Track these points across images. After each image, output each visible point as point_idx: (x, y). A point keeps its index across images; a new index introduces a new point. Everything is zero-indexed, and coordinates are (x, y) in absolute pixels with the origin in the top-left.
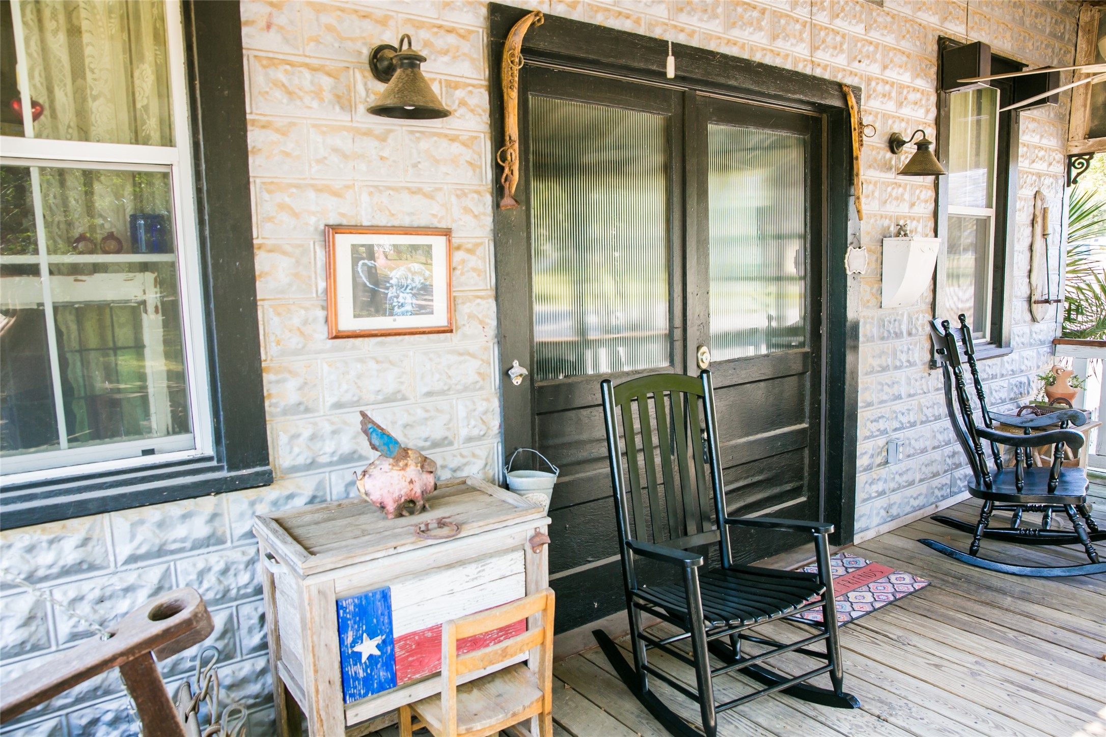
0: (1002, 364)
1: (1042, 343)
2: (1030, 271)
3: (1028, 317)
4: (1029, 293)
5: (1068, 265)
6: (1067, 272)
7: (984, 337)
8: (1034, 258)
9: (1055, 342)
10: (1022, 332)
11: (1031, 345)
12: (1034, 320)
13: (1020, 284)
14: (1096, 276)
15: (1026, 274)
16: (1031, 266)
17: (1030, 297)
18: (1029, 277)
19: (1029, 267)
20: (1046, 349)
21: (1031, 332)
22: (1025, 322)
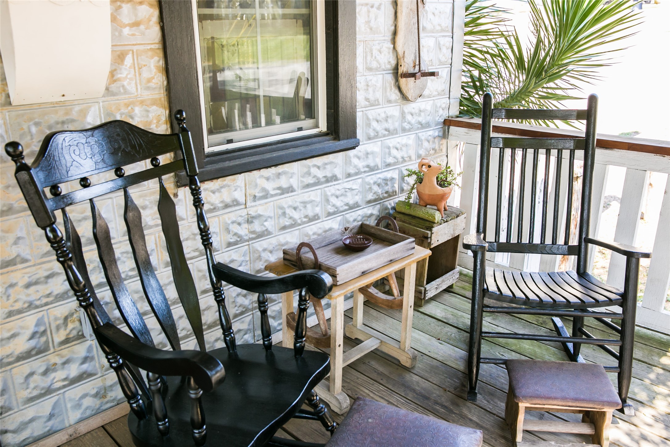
0: (348, 162)
1: (424, 126)
2: (395, 33)
3: (395, 95)
4: (394, 62)
5: (466, 25)
6: (465, 34)
7: (317, 126)
8: (399, 14)
9: (448, 123)
10: (383, 115)
11: (404, 130)
12: (405, 97)
13: (375, 52)
14: (506, 39)
15: (389, 36)
16: (396, 26)
17: (396, 68)
18: (394, 41)
19: (393, 28)
20: (433, 132)
21: (403, 114)
22: (389, 101)
